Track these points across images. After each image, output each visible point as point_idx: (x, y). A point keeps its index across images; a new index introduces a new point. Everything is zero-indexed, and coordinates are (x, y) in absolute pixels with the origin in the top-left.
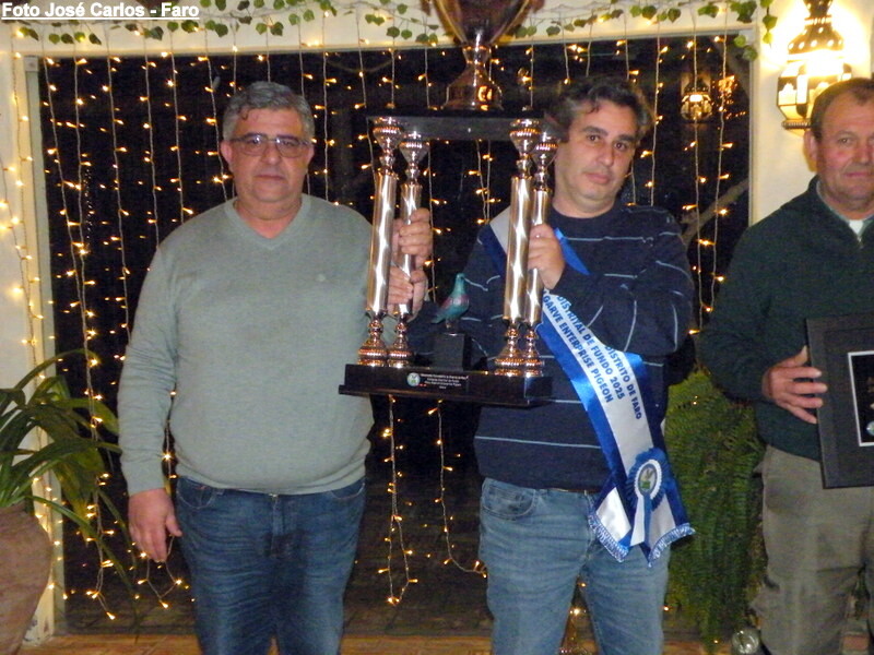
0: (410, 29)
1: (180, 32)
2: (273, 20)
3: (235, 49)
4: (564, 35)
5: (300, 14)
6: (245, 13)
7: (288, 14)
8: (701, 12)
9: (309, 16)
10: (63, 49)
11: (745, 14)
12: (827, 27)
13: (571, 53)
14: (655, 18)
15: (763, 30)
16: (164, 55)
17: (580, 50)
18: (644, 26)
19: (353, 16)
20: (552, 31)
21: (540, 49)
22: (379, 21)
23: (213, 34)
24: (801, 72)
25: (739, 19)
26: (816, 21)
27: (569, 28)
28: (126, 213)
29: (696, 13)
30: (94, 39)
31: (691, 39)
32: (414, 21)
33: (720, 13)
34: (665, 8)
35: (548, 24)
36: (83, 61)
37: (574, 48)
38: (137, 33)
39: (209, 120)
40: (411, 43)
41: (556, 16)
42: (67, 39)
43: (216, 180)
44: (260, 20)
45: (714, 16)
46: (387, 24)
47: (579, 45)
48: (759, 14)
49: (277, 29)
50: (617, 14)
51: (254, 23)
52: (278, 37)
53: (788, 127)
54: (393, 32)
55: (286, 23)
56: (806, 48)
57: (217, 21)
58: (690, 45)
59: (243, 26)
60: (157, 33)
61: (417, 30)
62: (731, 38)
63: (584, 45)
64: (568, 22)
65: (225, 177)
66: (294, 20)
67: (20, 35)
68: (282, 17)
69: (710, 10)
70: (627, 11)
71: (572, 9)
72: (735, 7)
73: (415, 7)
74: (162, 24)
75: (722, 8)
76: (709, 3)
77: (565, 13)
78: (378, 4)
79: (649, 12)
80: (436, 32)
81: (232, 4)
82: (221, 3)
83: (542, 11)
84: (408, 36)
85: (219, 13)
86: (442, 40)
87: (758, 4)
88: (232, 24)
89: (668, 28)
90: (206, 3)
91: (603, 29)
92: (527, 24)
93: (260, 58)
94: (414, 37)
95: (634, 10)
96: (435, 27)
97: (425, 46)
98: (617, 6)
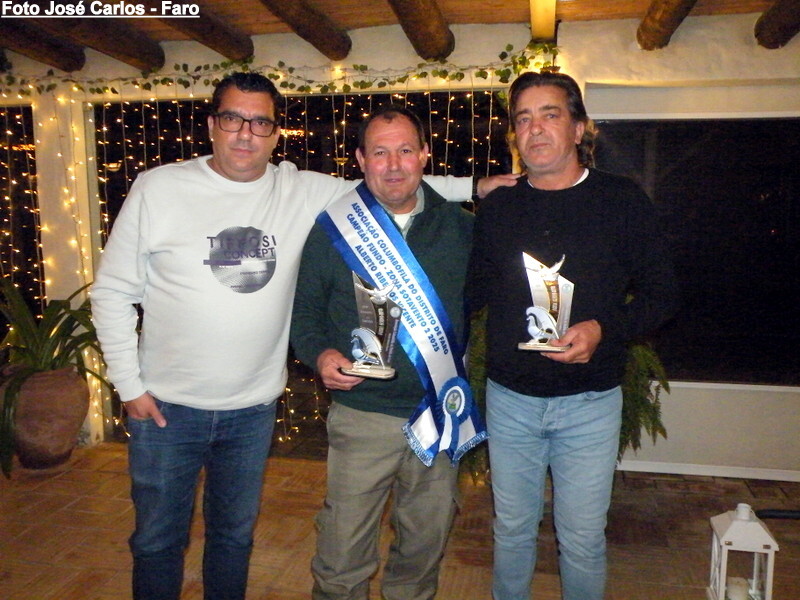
0: (295, 83)
1: (160, 85)
3: (191, 96)
4: (388, 88)
6: (198, 73)
8: (478, 75)
10: (97, 97)
11: (504, 77)
13: (394, 98)
14: (447, 78)
16: (152, 100)
17: (400, 97)
18: (441, 83)
20: (382, 85)
21: (375, 97)
22: (277, 78)
23: (181, 87)
25: (501, 81)
27: (391, 83)
29: (473, 76)
30: (114, 91)
31: (470, 92)
32: (299, 77)
33: (489, 77)
34: (453, 72)
35: (381, 80)
36: (109, 104)
37: (397, 96)
38: (137, 87)
39: (178, 140)
40: (295, 92)
41: (385, 75)
42: (99, 91)
44: (206, 78)
45: (485, 78)
46: (282, 79)
47: (399, 94)
50: (424, 75)
51: (202, 80)
54: (284, 85)
57: (184, 79)
58: (468, 96)
59: (197, 82)
60: (147, 87)
61: (299, 83)
62: (495, 95)
63: (403, 94)
64: (392, 79)
67: (75, 89)
68: (219, 76)
69: (482, 74)
70: (430, 74)
71: (396, 71)
72: (498, 73)
73: (300, 69)
74: (150, 80)
75: (490, 73)
76: (482, 70)
77: (391, 74)
78: (278, 67)
79: (444, 74)
80: (310, 85)
81: (191, 69)
82: (185, 67)
83: (377, 72)
84: (292, 86)
85: (184, 73)
86: (315, 90)
87: (512, 71)
88: (191, 80)
89: (456, 85)
90: (177, 67)
91: (416, 84)
92: (367, 81)
93: (206, 101)
94: (297, 88)
95: (435, 74)
96: (311, 82)
97: (305, 94)
98: (424, 70)
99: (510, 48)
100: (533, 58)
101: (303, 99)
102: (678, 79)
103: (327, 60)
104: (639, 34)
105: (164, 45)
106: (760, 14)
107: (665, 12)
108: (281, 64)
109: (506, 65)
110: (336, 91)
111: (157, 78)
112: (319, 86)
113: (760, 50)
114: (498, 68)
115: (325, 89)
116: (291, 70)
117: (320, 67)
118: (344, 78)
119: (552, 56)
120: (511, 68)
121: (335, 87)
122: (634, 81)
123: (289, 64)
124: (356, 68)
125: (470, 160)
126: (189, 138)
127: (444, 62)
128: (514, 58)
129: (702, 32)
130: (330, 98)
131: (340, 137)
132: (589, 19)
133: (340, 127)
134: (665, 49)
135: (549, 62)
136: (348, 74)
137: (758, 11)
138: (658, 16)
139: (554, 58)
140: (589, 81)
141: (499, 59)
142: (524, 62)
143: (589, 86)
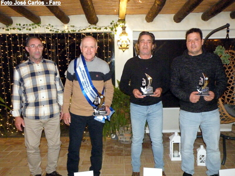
1: (12, 30)
2: (29, 28)
3: (22, 33)
4: (81, 32)
5: (34, 27)
6: (24, 26)
7: (32, 27)
8: (105, 29)
9: (36, 27)
11: (112, 29)
13: (83, 35)
14: (97, 29)
15: (115, 32)
16: (10, 34)
17: (84, 34)
18: (95, 31)
19: (44, 28)
20: (79, 31)
21: (77, 34)
22: (48, 28)
23: (19, 30)
24: (121, 39)
26: (124, 31)
27: (81, 30)
28: (3, 62)
32: (55, 28)
33: (108, 29)
34: (98, 28)
35: (78, 30)
37: (83, 34)
38: (4, 30)
39: (18, 46)
40: (54, 32)
41: (80, 28)
43: (19, 56)
44: (27, 28)
46: (50, 29)
48: (114, 29)
49: (30, 30)
50: (90, 28)
51: (26, 28)
52: (30, 31)
53: (119, 49)
54: (51, 30)
55: (31, 28)
57: (19, 28)
58: (103, 34)
59: (24, 29)
60: (8, 30)
61: (55, 30)
62: (110, 33)
63: (85, 33)
65: (21, 56)
66: (33, 28)
68: (31, 27)
69: (106, 28)
71: (82, 27)
72: (110, 28)
73: (55, 26)
74: (9, 28)
76: (106, 27)
78: (48, 25)
79: (96, 28)
80: (58, 31)
81: (22, 25)
82: (20, 25)
83: (77, 27)
85: (19, 26)
86: (60, 32)
88: (22, 28)
89: (99, 31)
90: (17, 25)
91: (88, 31)
92: (75, 30)
93: (27, 35)
94: (54, 31)
95: (93, 28)
96: (58, 30)
97: (57, 33)
98: (90, 27)
99: (113, 21)
100: (119, 24)
103: (63, 24)
104: (146, 19)
105: (12, 18)
106: (174, 15)
107: (152, 14)
108: (49, 25)
109: (112, 26)
110: (66, 32)
111: (11, 27)
112: (61, 31)
113: (175, 23)
114: (110, 27)
115: (63, 32)
116: (53, 26)
117: (61, 26)
118: (68, 29)
119: (124, 24)
120: (114, 27)
123: (52, 25)
124: (71, 26)
125: (104, 51)
126: (22, 45)
127: (96, 25)
128: (114, 24)
130: (64, 34)
131: (67, 45)
132: (133, 14)
133: (67, 42)
134: (152, 22)
137: (173, 14)
138: (150, 15)
140: (134, 30)
141: (110, 25)
142: (117, 25)
143: (134, 31)
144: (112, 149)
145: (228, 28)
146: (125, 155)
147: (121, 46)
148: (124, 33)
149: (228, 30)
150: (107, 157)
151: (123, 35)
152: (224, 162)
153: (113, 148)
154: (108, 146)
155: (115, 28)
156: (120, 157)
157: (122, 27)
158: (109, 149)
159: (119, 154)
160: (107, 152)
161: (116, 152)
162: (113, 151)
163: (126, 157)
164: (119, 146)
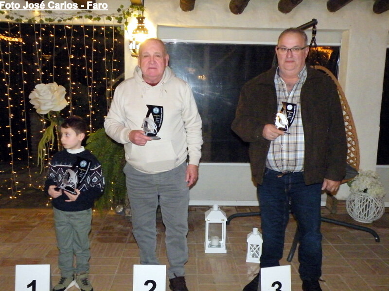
0: (13, 16)
4: (63, 23)
8: (107, 19)
11: (120, 20)
12: (143, 27)
13: (67, 28)
14: (92, 19)
15: (125, 26)
17: (69, 28)
18: (89, 22)
20: (60, 21)
21: (56, 26)
22: (3, 13)
24: (134, 39)
25: (118, 22)
26: (140, 25)
27: (64, 20)
29: (105, 19)
31: (103, 27)
34: (95, 16)
35: (59, 18)
37: (67, 27)
40: (14, 21)
41: (61, 16)
45: (111, 20)
46: (6, 14)
47: (69, 26)
48: (124, 21)
50: (81, 17)
53: (133, 56)
54: (7, 17)
56: (136, 33)
58: (102, 29)
61: (16, 17)
62: (116, 28)
63: (70, 26)
64: (65, 18)
69: (109, 18)
70: (84, 17)
71: (66, 14)
72: (117, 18)
75: (112, 18)
76: (109, 16)
77: (64, 16)
79: (91, 17)
80: (22, 18)
83: (57, 14)
84: (12, 18)
86: (25, 21)
87: (123, 18)
89: (97, 23)
91: (77, 21)
92: (52, 18)
94: (15, 19)
95: (86, 17)
96: (22, 16)
97: (19, 22)
98: (81, 15)
99: (122, 6)
100: (132, 12)
101: (18, 25)
102: (198, 25)
104: (180, 4)
109: (120, 15)
110: (36, 22)
112: (27, 19)
113: (232, 14)
114: (116, 16)
115: (30, 21)
118: (40, 16)
119: (141, 12)
120: (122, 16)
121: (36, 21)
122: (179, 25)
124: (46, 11)
125: (104, 59)
127: (90, 11)
128: (124, 12)
129: (208, 5)
130: (33, 25)
131: (39, 45)
133: (39, 41)
134: (192, 11)
135: (140, 15)
136: (42, 14)
139: (143, 13)
140: (159, 24)
141: (117, 12)
142: (129, 14)
143: (159, 26)
144: (111, 231)
145: (314, 27)
146: (130, 242)
147: (134, 51)
148: (141, 28)
149: (315, 30)
150: (97, 244)
151: (138, 31)
152: (290, 257)
153: (113, 228)
154: (106, 226)
155: (126, 18)
156: (118, 244)
157: (138, 18)
158: (104, 231)
159: (120, 240)
160: (99, 236)
161: (116, 235)
162: (110, 234)
163: (129, 244)
164: (124, 226)
